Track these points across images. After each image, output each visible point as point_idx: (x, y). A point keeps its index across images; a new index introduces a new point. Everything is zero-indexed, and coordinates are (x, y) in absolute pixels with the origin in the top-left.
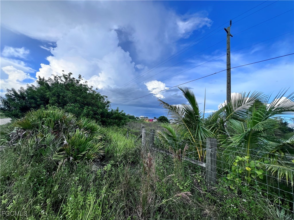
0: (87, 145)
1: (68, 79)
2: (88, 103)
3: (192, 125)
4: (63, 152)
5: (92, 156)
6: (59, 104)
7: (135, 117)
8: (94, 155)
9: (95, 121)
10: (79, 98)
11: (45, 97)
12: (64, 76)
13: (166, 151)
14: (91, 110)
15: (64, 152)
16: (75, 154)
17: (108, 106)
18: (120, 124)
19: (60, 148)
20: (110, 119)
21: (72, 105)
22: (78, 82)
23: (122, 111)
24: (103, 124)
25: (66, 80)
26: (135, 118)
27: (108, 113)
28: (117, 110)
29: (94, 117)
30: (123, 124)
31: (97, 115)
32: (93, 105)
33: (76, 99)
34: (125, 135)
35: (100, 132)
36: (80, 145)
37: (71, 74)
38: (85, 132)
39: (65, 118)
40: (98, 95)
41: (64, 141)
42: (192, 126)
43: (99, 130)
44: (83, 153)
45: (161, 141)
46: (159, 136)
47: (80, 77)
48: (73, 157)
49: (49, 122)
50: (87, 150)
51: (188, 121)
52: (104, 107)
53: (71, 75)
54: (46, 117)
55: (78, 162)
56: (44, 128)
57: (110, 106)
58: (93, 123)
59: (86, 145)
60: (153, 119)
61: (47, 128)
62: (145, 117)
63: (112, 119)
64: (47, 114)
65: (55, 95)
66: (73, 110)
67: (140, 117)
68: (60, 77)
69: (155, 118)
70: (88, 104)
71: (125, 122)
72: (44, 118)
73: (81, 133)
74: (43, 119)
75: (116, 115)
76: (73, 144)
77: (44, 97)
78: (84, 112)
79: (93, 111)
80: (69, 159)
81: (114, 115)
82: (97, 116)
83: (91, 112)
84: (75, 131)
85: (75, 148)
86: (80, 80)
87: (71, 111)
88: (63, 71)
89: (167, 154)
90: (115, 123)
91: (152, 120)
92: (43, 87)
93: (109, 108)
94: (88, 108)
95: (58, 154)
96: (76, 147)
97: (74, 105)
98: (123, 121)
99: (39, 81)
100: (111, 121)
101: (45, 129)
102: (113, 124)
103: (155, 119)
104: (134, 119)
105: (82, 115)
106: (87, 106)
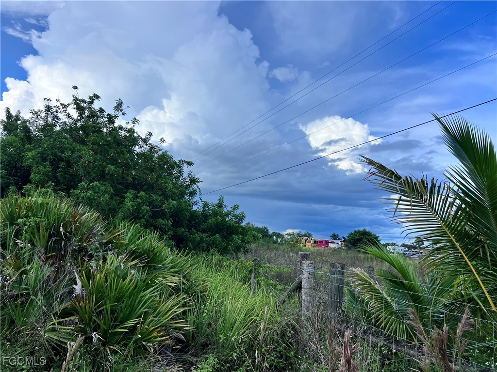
0: (140, 302)
1: (87, 113)
2: (136, 182)
3: (483, 247)
4: (72, 318)
5: (155, 334)
6: (58, 183)
7: (271, 232)
8: (158, 332)
9: (156, 235)
10: (112, 167)
11: (18, 166)
12: (76, 101)
13: (388, 338)
14: (144, 203)
15: (75, 318)
16: (105, 324)
17: (193, 193)
18: (227, 247)
19: (63, 306)
20: (197, 231)
21: (93, 187)
22: (111, 119)
23: (236, 207)
24: (178, 247)
25: (80, 115)
26: (271, 236)
27: (193, 215)
28: (220, 206)
29: (152, 225)
30: (237, 249)
31: (163, 219)
32: (151, 188)
33: (103, 171)
34: (245, 280)
35: (171, 268)
36: (119, 300)
37: (98, 97)
38: (133, 263)
39: (77, 221)
40: (165, 158)
41: (74, 286)
42: (485, 253)
43: (168, 260)
44: (130, 323)
45: (367, 303)
46: (359, 285)
47: (119, 106)
48: (100, 335)
49: (35, 230)
50: (140, 316)
51: (467, 233)
52: (182, 194)
53: (96, 101)
54: (27, 217)
55: (114, 350)
56: (22, 248)
57: (198, 193)
58: (152, 241)
59: (136, 300)
60: (330, 240)
61: (27, 249)
62: (303, 232)
63: (203, 231)
64: (29, 208)
65: (44, 160)
66: (95, 200)
67: (287, 232)
68: (65, 106)
69: (335, 237)
70: (137, 185)
71: (243, 241)
72: (22, 218)
73: (122, 265)
74: (20, 220)
75: (216, 220)
76: (100, 295)
77: (16, 164)
78: (127, 207)
79: (151, 204)
80: (88, 340)
81: (211, 221)
82: (160, 220)
83: (144, 207)
84: (105, 259)
85: (106, 309)
86: (116, 117)
87: (90, 203)
88: (76, 88)
89: (394, 346)
90: (213, 244)
91: (327, 243)
92: (14, 137)
93: (196, 198)
94: (137, 197)
95: (59, 323)
96: (108, 305)
97: (99, 185)
98: (237, 239)
99: (7, 123)
100: (202, 239)
101: (24, 251)
102: (208, 247)
103: (335, 239)
104: (267, 239)
105: (120, 215)
106: (132, 191)
